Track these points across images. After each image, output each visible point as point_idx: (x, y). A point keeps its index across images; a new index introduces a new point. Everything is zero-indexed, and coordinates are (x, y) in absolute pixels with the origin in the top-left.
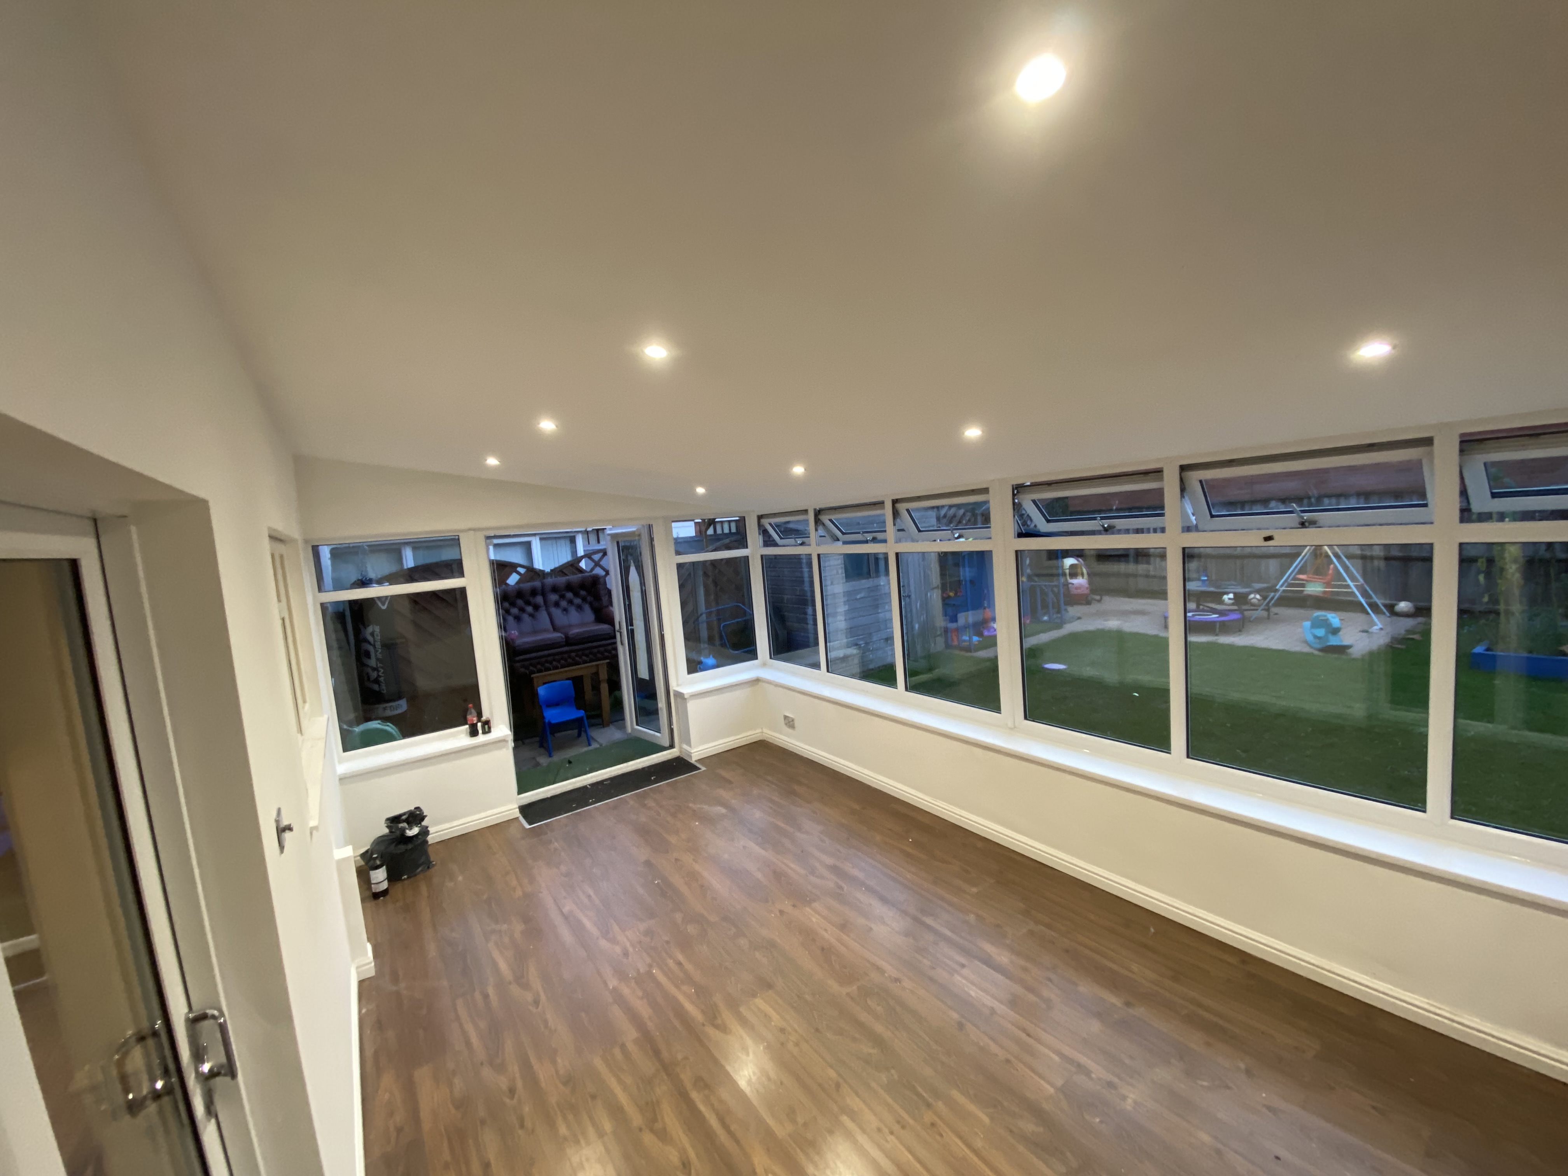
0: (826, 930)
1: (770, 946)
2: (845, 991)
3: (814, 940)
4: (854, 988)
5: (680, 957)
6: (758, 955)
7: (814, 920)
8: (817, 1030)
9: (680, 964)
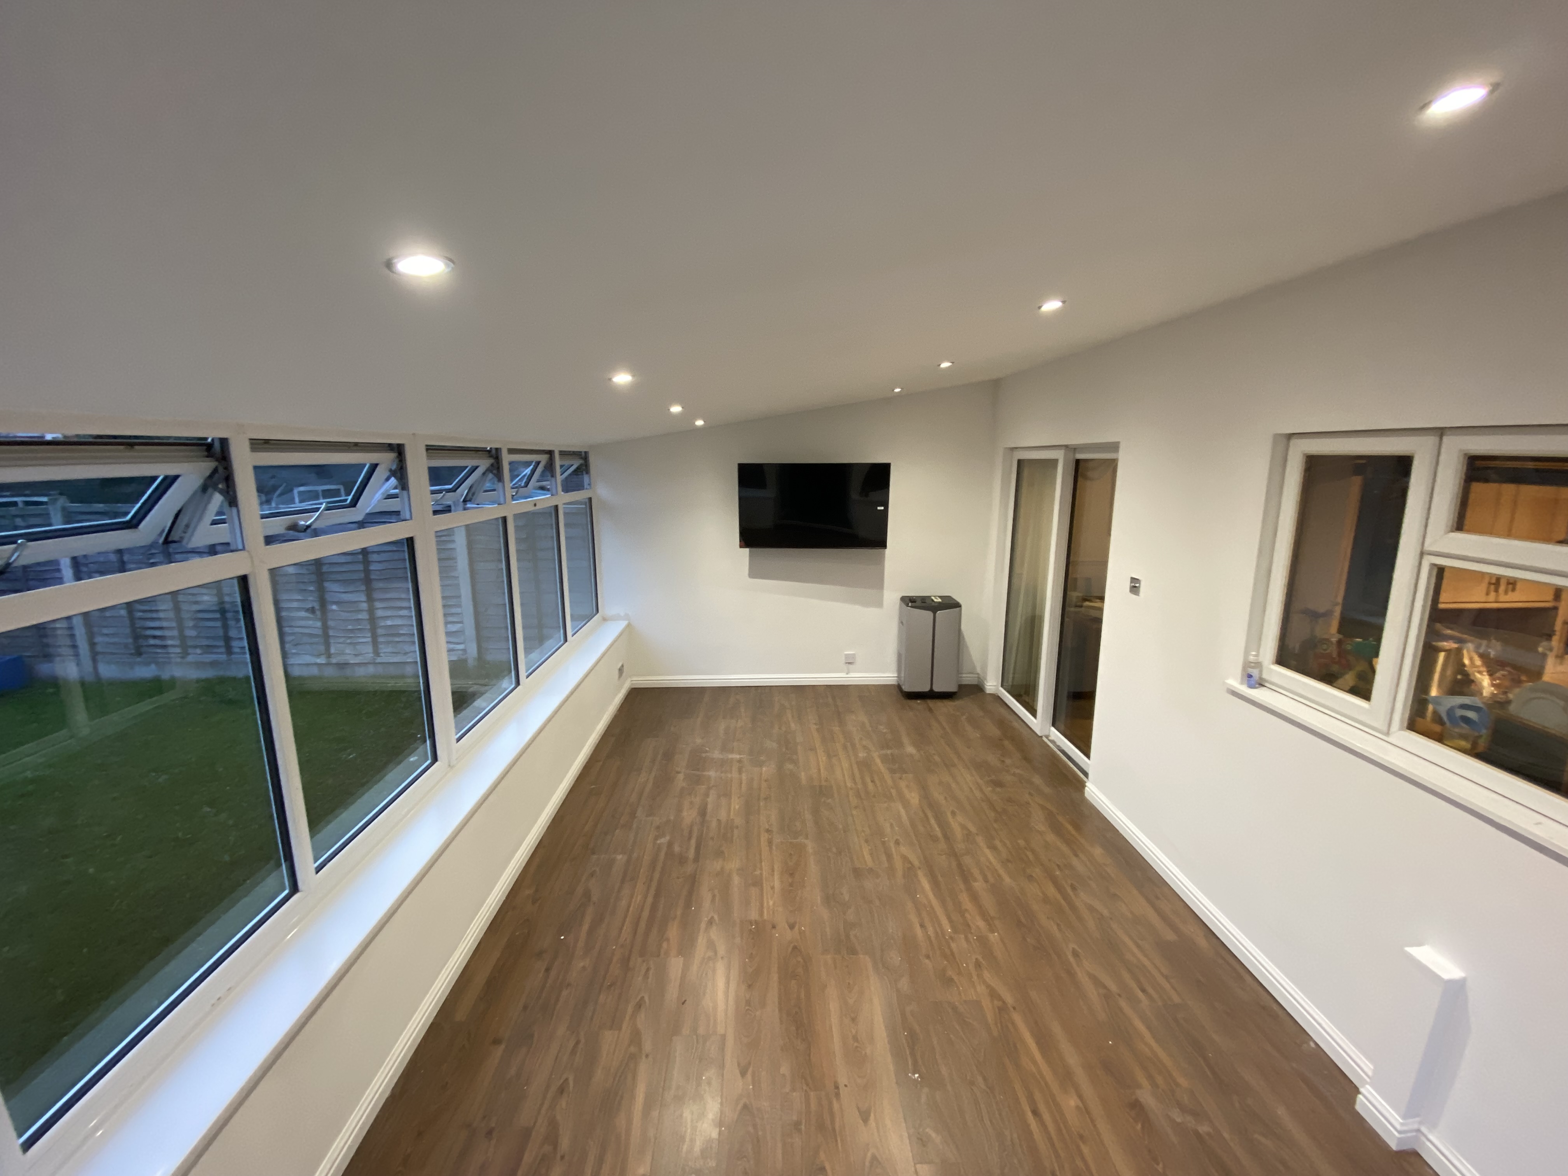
0: (773, 888)
1: (829, 899)
2: (806, 841)
3: (791, 885)
4: (801, 840)
5: (919, 932)
6: (847, 898)
7: (771, 903)
8: (845, 832)
9: (922, 926)
